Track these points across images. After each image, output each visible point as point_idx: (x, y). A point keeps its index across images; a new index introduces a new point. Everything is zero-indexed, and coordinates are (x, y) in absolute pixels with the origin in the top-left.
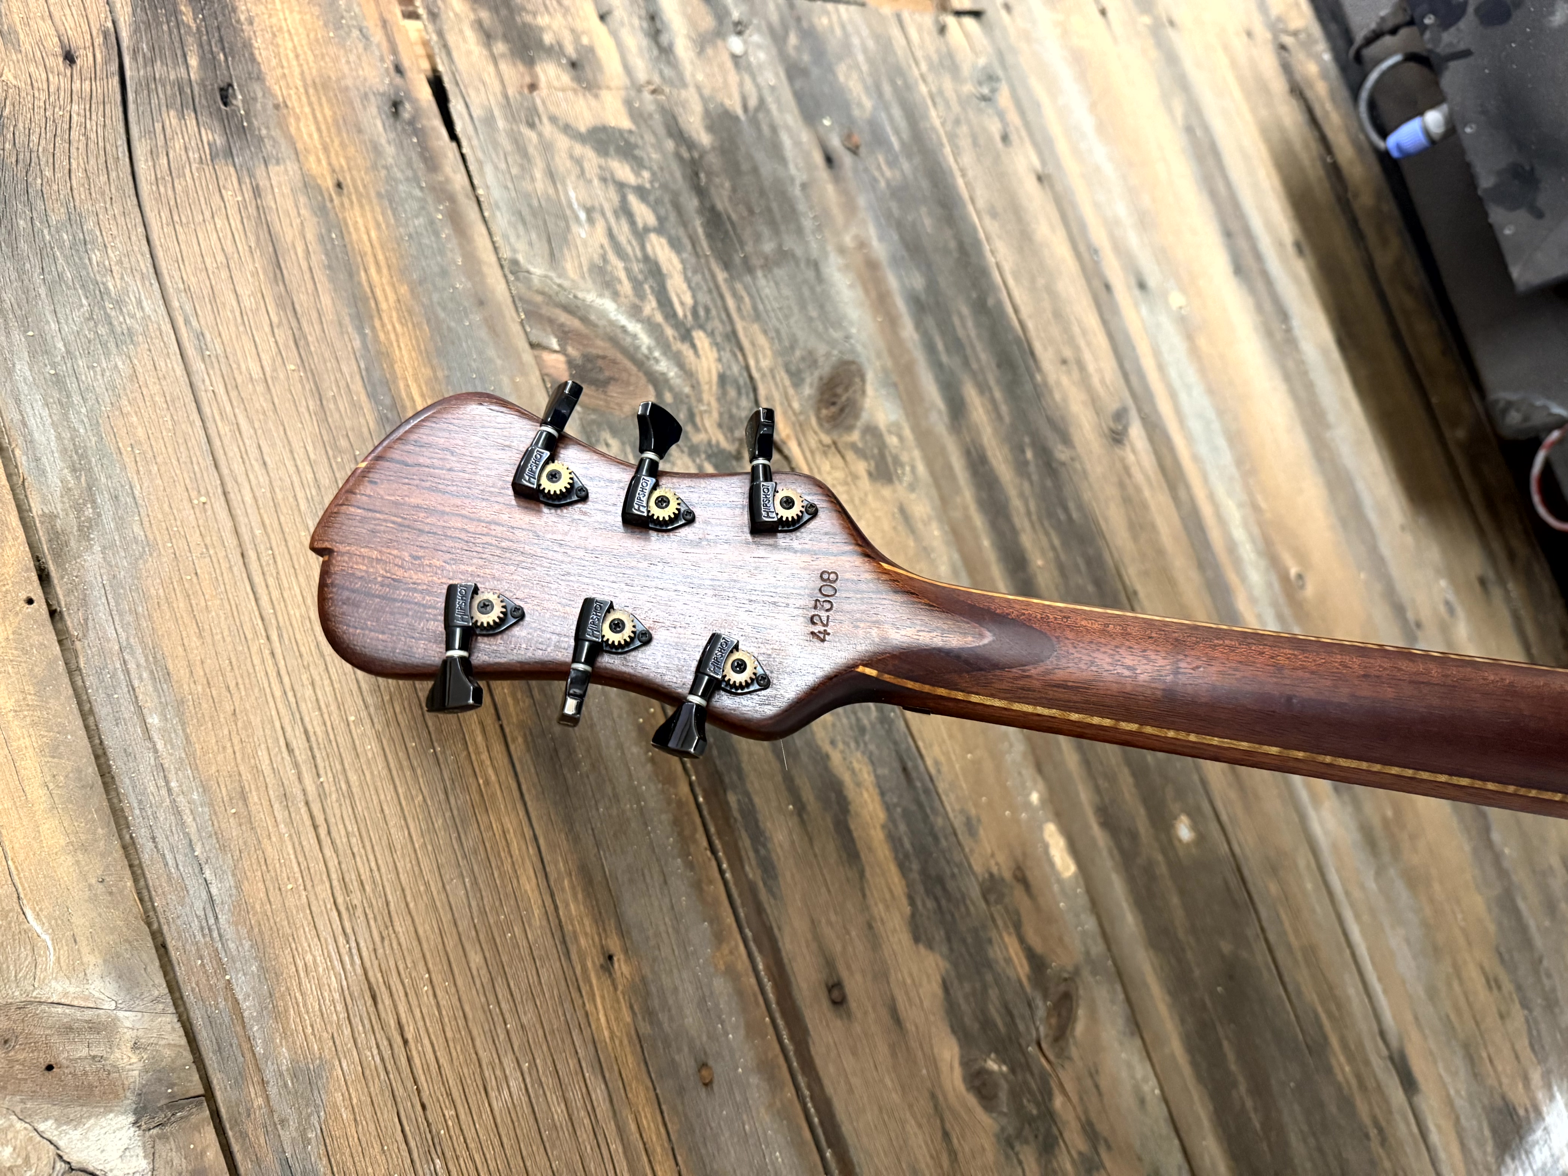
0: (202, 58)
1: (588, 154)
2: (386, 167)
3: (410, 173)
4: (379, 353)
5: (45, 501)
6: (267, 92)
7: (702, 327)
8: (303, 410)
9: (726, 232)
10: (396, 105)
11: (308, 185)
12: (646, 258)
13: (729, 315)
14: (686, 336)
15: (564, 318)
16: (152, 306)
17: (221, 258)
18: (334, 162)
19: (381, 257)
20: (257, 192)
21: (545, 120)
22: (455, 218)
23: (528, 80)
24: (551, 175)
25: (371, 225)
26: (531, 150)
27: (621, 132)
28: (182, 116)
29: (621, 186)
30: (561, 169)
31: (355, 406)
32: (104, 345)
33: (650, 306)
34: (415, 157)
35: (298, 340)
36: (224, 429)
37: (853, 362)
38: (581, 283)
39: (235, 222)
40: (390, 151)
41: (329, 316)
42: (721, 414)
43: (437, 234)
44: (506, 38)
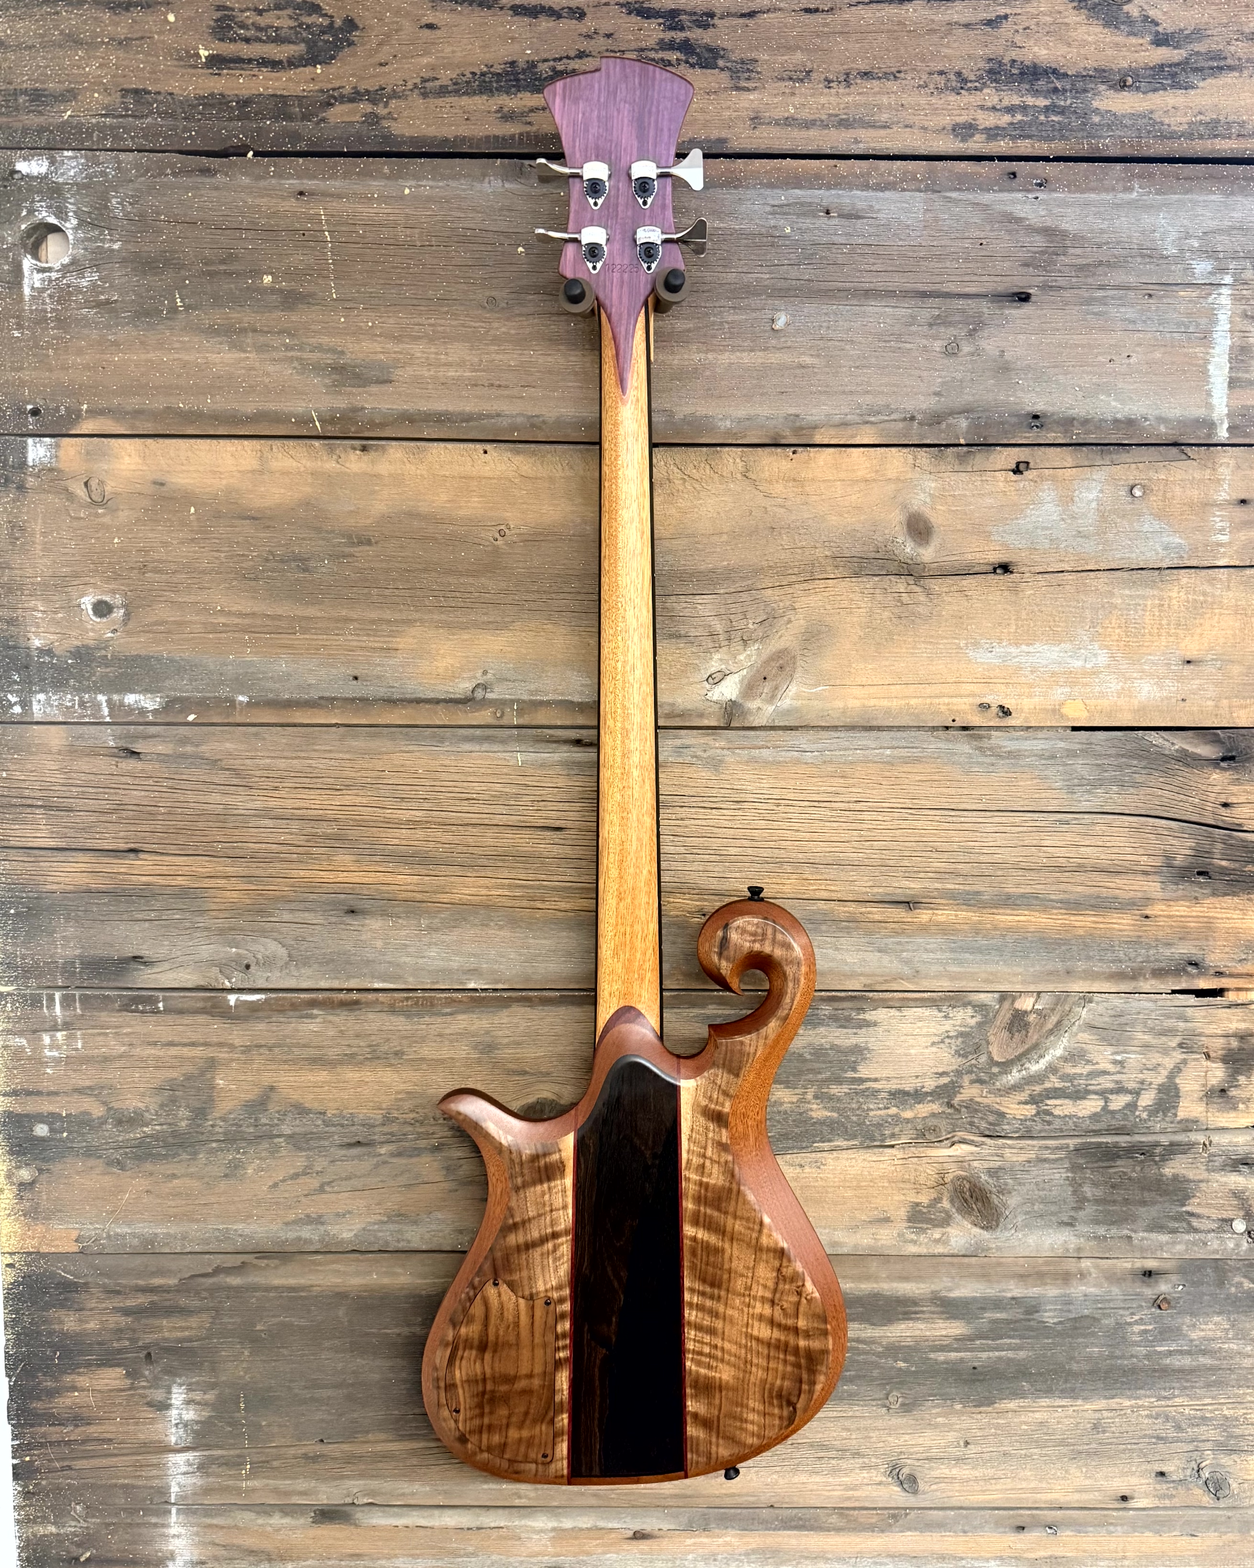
0: (1226, 868)
1: (1160, 1078)
2: (1157, 946)
3: (1152, 958)
4: (1047, 907)
5: (997, 737)
6: (1206, 896)
7: (1038, 1113)
8: (1021, 859)
9: (1100, 1160)
10: (1195, 964)
11: (1148, 900)
12: (1088, 1092)
13: (1044, 1138)
14: (1033, 1100)
15: (1054, 1019)
16: (1085, 806)
17: (1108, 844)
18: (1162, 919)
19: (1101, 926)
20: (1145, 873)
21: (1184, 1056)
22: (1120, 976)
23: (1212, 1054)
24: (1146, 1046)
25: (1122, 927)
26: (1164, 1038)
27: (1176, 1107)
28: (1191, 848)
29: (1137, 1093)
30: (1150, 1055)
31: (1018, 885)
32: (1068, 780)
33: (1054, 1082)
34: (1163, 965)
35: (1060, 869)
36: (1017, 820)
37: (997, 1226)
38: (1074, 1040)
39: (1129, 857)
40: (1168, 952)
41: (1070, 888)
42: (979, 1103)
43: (1113, 962)
44: (1241, 1049)
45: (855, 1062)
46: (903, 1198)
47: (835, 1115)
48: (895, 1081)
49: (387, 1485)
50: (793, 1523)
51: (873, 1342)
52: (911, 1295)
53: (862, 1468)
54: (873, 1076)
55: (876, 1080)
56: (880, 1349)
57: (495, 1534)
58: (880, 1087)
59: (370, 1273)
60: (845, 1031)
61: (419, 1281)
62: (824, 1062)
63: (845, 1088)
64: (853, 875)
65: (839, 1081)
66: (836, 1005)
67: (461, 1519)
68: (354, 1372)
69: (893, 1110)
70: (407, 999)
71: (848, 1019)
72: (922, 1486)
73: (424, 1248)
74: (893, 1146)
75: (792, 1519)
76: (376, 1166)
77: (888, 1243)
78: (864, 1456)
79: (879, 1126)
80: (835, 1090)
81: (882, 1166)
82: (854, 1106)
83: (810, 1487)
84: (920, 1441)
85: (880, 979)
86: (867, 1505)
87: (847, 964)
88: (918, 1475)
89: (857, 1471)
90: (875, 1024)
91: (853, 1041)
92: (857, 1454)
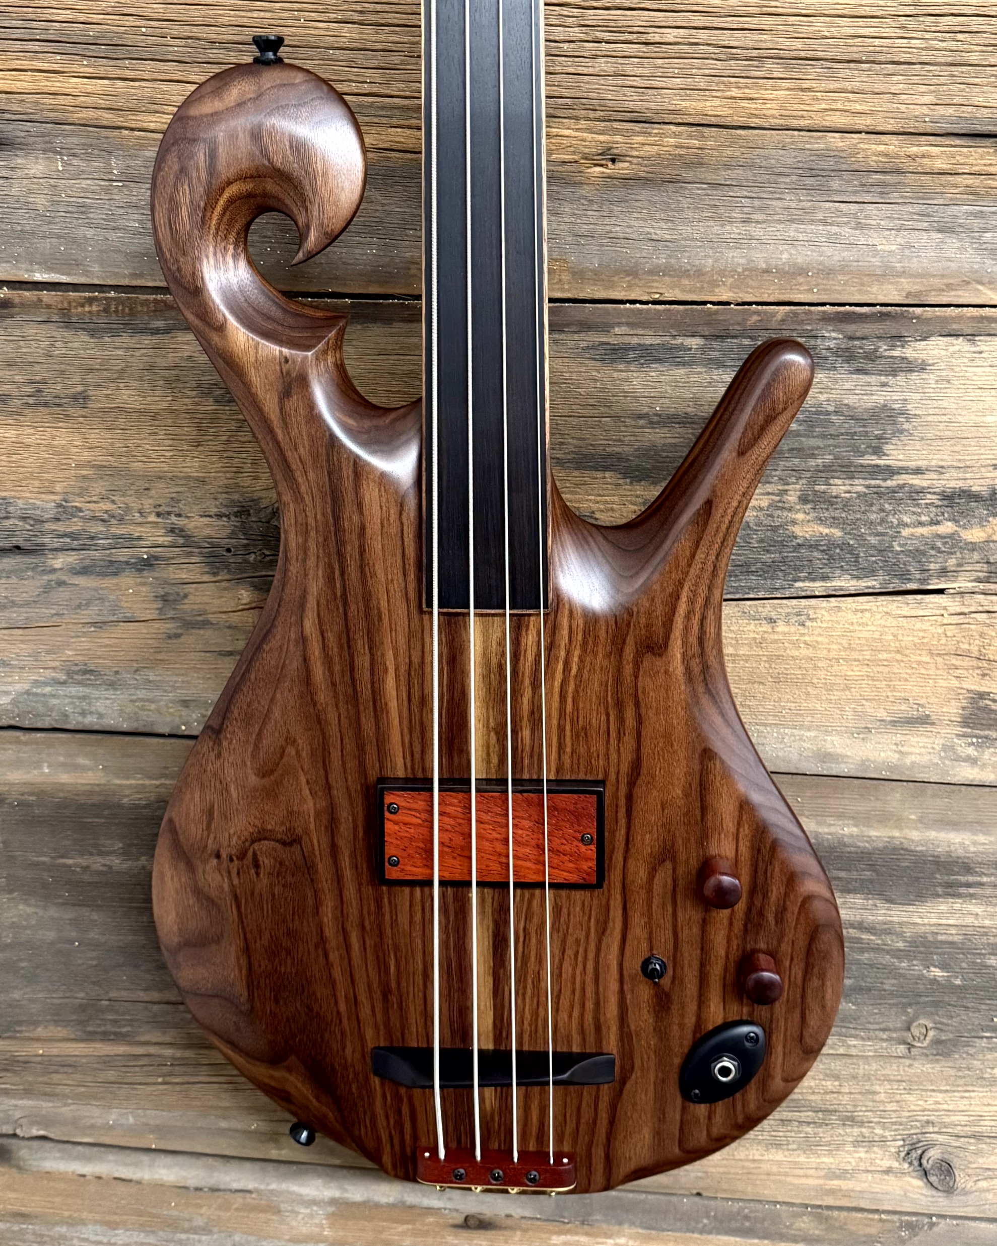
45: (879, 438)
46: (955, 683)
47: (837, 533)
48: (955, 474)
49: (67, 1110)
50: (734, 1225)
51: (888, 932)
52: (961, 852)
53: (857, 1143)
54: (912, 464)
55: (918, 471)
56: (901, 945)
57: (239, 1200)
58: (925, 484)
59: (38, 765)
60: (867, 378)
61: (118, 782)
62: (823, 436)
63: (859, 486)
64: (897, 84)
65: (849, 471)
66: (851, 328)
67: (184, 1173)
68: (13, 925)
69: (947, 527)
70: (90, 301)
71: (873, 357)
72: (961, 1179)
73: (125, 727)
74: (941, 591)
75: (732, 1216)
76: (47, 589)
77: (925, 759)
78: (861, 1124)
79: (918, 554)
80: (840, 487)
81: (919, 625)
82: (873, 516)
83: (765, 1167)
84: (962, 1105)
85: (938, 282)
86: (863, 1205)
87: (876, 253)
88: (956, 1162)
89: (849, 1148)
90: (922, 367)
91: (879, 398)
92: (850, 1120)
